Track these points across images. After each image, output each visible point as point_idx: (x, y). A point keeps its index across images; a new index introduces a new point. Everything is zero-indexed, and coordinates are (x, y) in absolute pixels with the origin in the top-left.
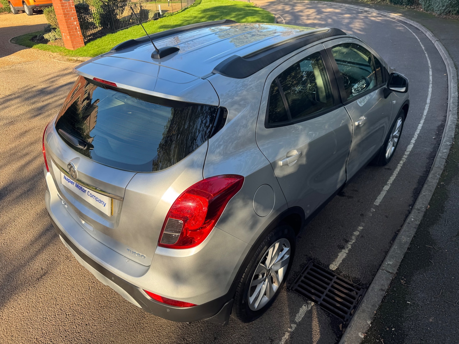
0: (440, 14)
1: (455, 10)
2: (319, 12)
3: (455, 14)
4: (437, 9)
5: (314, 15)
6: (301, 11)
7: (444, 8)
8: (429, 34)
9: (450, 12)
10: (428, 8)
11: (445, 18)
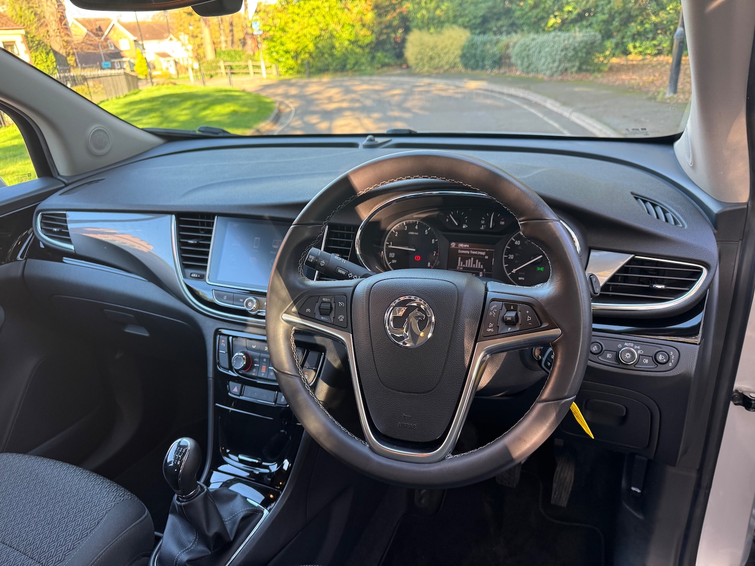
0: (552, 75)
1: (573, 66)
2: (348, 91)
3: (576, 72)
4: (544, 67)
5: (338, 97)
6: (317, 93)
7: (556, 64)
8: (550, 104)
9: (566, 70)
10: (528, 69)
11: (562, 80)
